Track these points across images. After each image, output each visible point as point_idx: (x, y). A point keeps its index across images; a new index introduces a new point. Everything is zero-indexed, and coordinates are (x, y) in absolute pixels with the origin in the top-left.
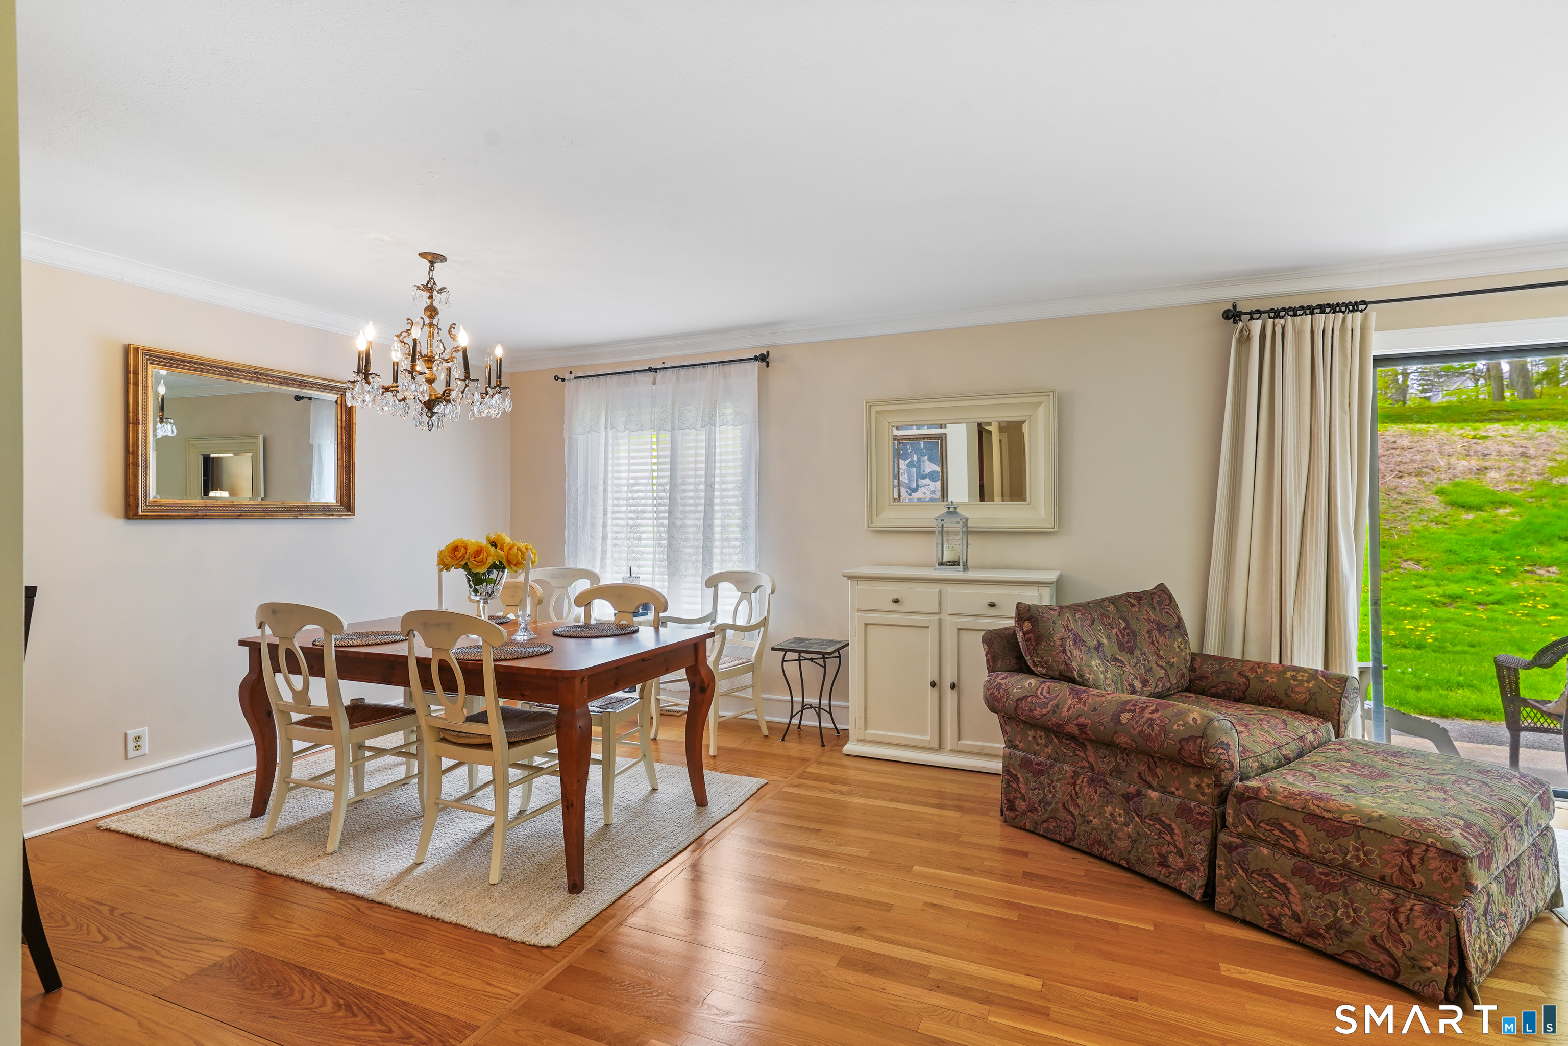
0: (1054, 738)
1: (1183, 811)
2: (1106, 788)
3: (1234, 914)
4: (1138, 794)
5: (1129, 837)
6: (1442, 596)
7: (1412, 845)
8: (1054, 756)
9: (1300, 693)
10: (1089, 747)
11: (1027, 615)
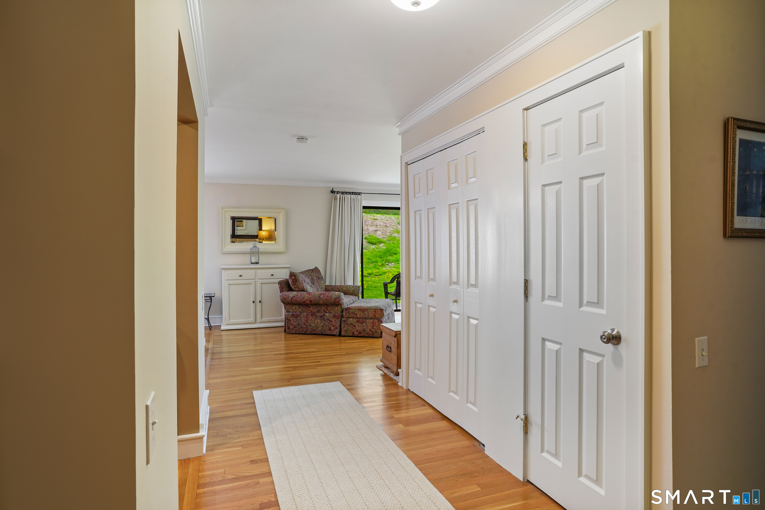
0: (301, 307)
1: (334, 316)
2: (315, 316)
3: (345, 335)
4: (324, 315)
5: (322, 326)
6: (367, 274)
7: (376, 310)
8: (301, 311)
9: (351, 291)
10: (311, 307)
11: (293, 275)
